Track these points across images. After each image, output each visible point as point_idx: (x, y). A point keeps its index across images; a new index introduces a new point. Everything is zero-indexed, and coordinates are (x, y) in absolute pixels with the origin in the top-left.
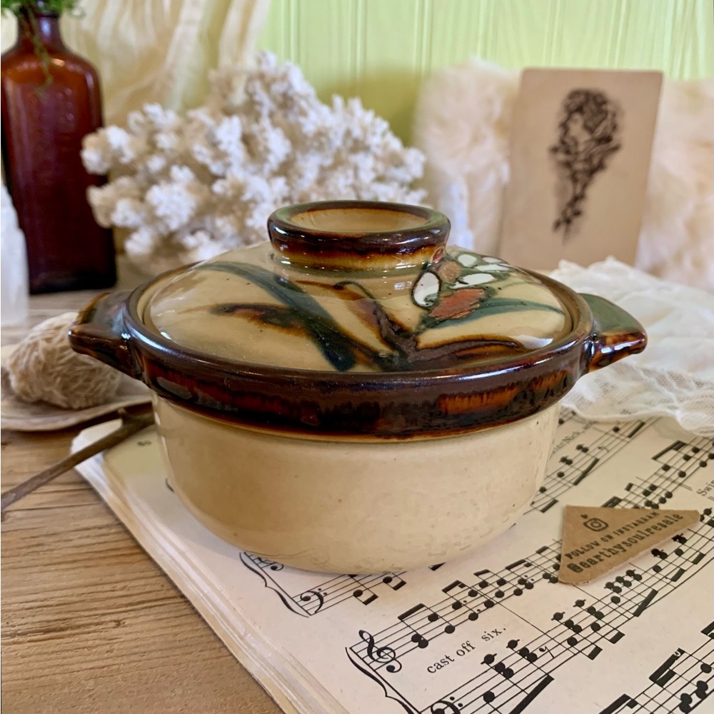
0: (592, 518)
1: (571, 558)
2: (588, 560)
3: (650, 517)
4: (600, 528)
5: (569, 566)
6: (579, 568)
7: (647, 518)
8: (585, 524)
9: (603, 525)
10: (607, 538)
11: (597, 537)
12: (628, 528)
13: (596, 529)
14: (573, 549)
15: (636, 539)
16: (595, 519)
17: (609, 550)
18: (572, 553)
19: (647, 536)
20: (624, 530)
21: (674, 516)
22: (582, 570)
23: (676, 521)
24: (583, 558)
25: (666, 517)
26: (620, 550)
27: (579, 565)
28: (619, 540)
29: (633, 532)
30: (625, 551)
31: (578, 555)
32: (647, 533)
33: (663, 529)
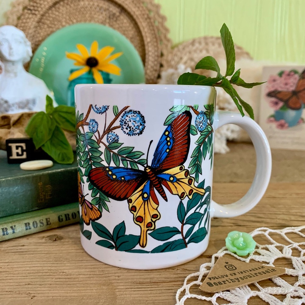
0: (230, 264)
1: (211, 280)
2: (218, 282)
3: (259, 268)
4: (232, 269)
5: (207, 283)
6: (212, 285)
7: (258, 268)
8: (225, 266)
9: (234, 268)
10: (233, 274)
11: (228, 273)
12: (246, 271)
13: (230, 269)
14: (214, 276)
15: (247, 277)
16: (231, 265)
17: (231, 280)
18: (212, 278)
19: (254, 276)
20: (243, 272)
21: (272, 269)
22: (213, 286)
23: (272, 272)
24: (216, 281)
25: (268, 269)
26: (237, 281)
27: (213, 284)
28: (238, 276)
29: (248, 274)
30: (239, 281)
31: (215, 279)
32: (255, 275)
33: (264, 274)
